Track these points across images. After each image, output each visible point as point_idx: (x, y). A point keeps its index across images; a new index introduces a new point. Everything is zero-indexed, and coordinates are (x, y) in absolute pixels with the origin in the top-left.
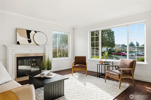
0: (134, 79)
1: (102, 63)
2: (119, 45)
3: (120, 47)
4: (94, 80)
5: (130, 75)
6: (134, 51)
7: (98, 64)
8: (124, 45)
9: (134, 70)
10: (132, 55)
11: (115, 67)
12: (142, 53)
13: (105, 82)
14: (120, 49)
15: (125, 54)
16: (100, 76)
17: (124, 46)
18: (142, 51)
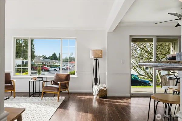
0: (69, 92)
1: (35, 80)
2: (39, 56)
3: (41, 59)
4: (28, 100)
5: (65, 88)
6: (57, 65)
7: (30, 81)
8: (45, 56)
9: (68, 83)
10: (55, 70)
11: (51, 82)
12: (65, 67)
13: (42, 99)
14: (41, 62)
15: (47, 68)
16: (31, 95)
17: (45, 58)
18: (65, 65)
